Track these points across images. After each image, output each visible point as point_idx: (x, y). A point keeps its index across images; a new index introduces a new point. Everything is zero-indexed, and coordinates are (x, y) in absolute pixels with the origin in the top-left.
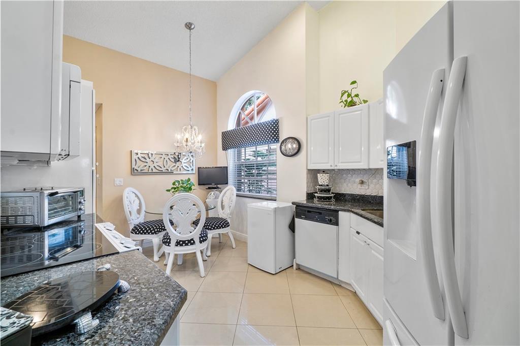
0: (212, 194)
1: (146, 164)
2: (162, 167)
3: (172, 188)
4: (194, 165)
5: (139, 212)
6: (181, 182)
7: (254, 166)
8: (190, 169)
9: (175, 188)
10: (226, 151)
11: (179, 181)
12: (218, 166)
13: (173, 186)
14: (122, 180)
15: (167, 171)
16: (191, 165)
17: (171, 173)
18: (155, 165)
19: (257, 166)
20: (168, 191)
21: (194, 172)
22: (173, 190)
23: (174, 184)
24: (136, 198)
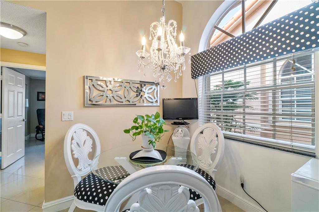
0: (180, 131)
1: (102, 93)
2: (123, 97)
3: (133, 128)
4: (158, 95)
5: (92, 156)
6: (145, 118)
7: (220, 98)
8: (155, 100)
9: (137, 128)
10: (196, 80)
11: (143, 117)
12: (183, 97)
13: (134, 125)
14: (72, 113)
15: (128, 103)
16: (155, 96)
17: (134, 105)
18: (115, 94)
19: (224, 97)
20: (127, 131)
21: (158, 104)
22: (134, 131)
23: (136, 121)
24: (88, 137)
